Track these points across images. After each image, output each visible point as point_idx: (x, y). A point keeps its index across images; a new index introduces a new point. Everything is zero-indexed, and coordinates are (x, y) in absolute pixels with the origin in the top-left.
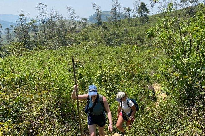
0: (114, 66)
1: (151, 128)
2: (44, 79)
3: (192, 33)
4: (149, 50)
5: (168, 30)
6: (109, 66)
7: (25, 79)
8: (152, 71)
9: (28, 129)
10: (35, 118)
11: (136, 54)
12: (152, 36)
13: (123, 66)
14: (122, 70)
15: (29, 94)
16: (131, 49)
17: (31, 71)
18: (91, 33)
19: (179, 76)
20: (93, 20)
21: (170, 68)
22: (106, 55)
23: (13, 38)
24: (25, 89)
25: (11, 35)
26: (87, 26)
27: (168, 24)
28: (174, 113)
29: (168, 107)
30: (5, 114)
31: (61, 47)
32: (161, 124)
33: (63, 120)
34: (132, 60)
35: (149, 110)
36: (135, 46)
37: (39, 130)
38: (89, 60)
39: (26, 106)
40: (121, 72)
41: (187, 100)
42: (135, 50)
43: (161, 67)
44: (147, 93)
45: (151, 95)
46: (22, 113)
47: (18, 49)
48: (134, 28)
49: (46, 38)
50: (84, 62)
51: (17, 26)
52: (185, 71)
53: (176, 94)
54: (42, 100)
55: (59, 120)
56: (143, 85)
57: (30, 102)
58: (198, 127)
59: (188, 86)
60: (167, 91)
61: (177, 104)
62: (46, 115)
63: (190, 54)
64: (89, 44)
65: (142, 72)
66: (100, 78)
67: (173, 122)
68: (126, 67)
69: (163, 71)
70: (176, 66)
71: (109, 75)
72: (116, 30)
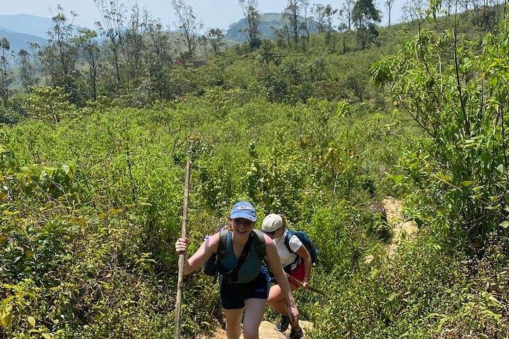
0: (290, 152)
1: (374, 307)
2: (115, 180)
3: (488, 74)
4: (378, 115)
5: (426, 65)
6: (276, 153)
7: (67, 179)
8: (382, 168)
9: (73, 302)
10: (91, 275)
11: (343, 124)
12: (386, 77)
13: (310, 154)
14: (307, 163)
15: (76, 215)
16: (332, 110)
17: (82, 159)
18: (232, 67)
19: (449, 181)
20: (239, 34)
21: (427, 159)
22: (269, 125)
23: (37, 75)
24: (66, 204)
25: (30, 68)
26: (222, 49)
27: (427, 50)
28: (433, 271)
29: (419, 257)
30: (16, 264)
31: (157, 101)
32: (399, 298)
33: (160, 281)
34: (333, 139)
35: (372, 263)
36: (343, 103)
37: (100, 304)
38: (226, 135)
39: (70, 246)
40: (306, 168)
41: (467, 240)
42: (343, 113)
43: (405, 157)
44: (366, 220)
45: (377, 226)
46: (59, 263)
47: (49, 103)
48: (343, 57)
49: (119, 79)
50: (215, 141)
51: (47, 44)
52: (464, 169)
53: (441, 226)
54: (109, 232)
55: (150, 282)
56: (358, 200)
57: (79, 236)
58: (492, 308)
59: (471, 207)
60: (419, 217)
61: (442, 250)
62: (119, 269)
63: (478, 126)
64: (227, 95)
65: (356, 168)
66: (253, 179)
67: (431, 293)
68: (318, 156)
69: (411, 167)
70: (444, 156)
71: (276, 174)
72: (296, 62)
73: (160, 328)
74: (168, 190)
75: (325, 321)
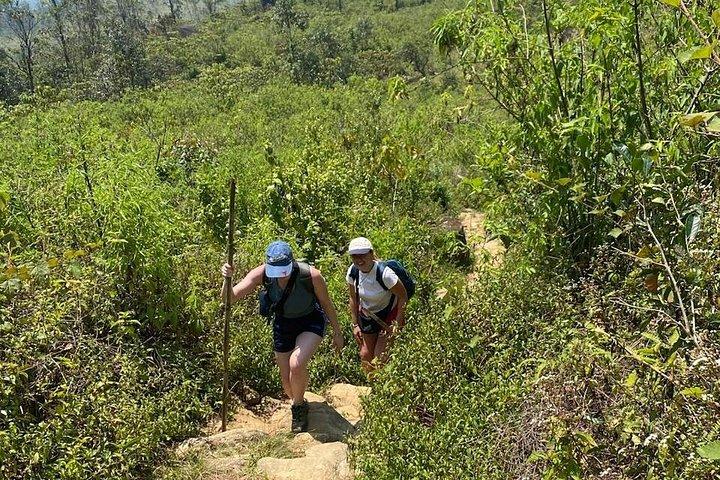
0: (328, 155)
1: (452, 358)
2: (69, 209)
3: (588, 31)
4: (445, 95)
5: (506, 21)
6: (310, 159)
8: (457, 169)
9: (18, 390)
10: (43, 350)
12: (454, 41)
13: (357, 156)
14: (354, 169)
15: (13, 262)
17: (18, 181)
18: (238, 34)
19: (543, 181)
21: (514, 154)
22: (297, 118)
26: (220, 9)
28: (527, 303)
29: (508, 285)
31: (128, 89)
32: (484, 343)
33: (149, 350)
34: (388, 132)
35: (446, 300)
37: (61, 389)
38: (235, 135)
39: (7, 310)
40: (352, 176)
41: (570, 258)
42: (396, 93)
43: (485, 153)
44: (438, 243)
45: (452, 249)
48: (396, 15)
49: (67, 60)
50: (218, 145)
52: (562, 163)
53: (535, 242)
54: (67, 285)
55: (134, 353)
56: (427, 216)
57: (22, 296)
58: (604, 346)
59: (573, 213)
60: (507, 233)
61: (537, 275)
62: (85, 338)
63: (578, 102)
64: (232, 75)
65: (422, 172)
66: (277, 198)
67: (525, 332)
68: (368, 158)
69: (492, 166)
70: (535, 146)
71: (308, 186)
72: (329, 24)
73: (154, 417)
74: (151, 218)
75: (387, 383)
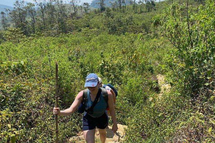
0: (118, 55)
1: (153, 119)
2: (44, 67)
3: (201, 22)
4: (155, 39)
5: (175, 18)
6: (112, 56)
7: (23, 67)
8: (156, 62)
9: (26, 118)
10: (34, 107)
11: (140, 44)
12: (158, 23)
13: (126, 56)
14: (125, 60)
15: (27, 82)
16: (136, 38)
17: (29, 58)
18: (93, 19)
19: (184, 67)
20: (96, 5)
21: (175, 58)
22: (109, 44)
23: (9, 23)
24: (23, 78)
25: (6, 20)
26: (89, 11)
27: (175, 12)
28: (177, 104)
29: (172, 98)
30: (2, 102)
31: (61, 34)
32: (163, 115)
33: (63, 109)
34: (136, 50)
35: (152, 101)
36: (141, 34)
37: (38, 119)
38: (91, 48)
39: (25, 95)
40: (124, 62)
41: (191, 91)
42: (140, 38)
43: (166, 57)
44: (150, 84)
45: (155, 85)
46: (21, 102)
47: (14, 35)
48: (140, 15)
49: (44, 24)
50: (86, 51)
51: (13, 9)
52: (190, 62)
53: (180, 85)
54: (42, 89)
56: (146, 75)
57: (29, 91)
58: (201, 119)
59: (193, 77)
60: (172, 82)
61: (181, 96)
62: (46, 105)
63: (196, 43)
64: (91, 31)
65: (146, 62)
66: (102, 67)
67: (176, 113)
68: (130, 57)
69: (168, 61)
70: (182, 56)
71: (112, 64)
72: (120, 17)
73: (64, 129)
74: (66, 71)
75: (133, 125)
